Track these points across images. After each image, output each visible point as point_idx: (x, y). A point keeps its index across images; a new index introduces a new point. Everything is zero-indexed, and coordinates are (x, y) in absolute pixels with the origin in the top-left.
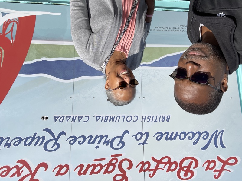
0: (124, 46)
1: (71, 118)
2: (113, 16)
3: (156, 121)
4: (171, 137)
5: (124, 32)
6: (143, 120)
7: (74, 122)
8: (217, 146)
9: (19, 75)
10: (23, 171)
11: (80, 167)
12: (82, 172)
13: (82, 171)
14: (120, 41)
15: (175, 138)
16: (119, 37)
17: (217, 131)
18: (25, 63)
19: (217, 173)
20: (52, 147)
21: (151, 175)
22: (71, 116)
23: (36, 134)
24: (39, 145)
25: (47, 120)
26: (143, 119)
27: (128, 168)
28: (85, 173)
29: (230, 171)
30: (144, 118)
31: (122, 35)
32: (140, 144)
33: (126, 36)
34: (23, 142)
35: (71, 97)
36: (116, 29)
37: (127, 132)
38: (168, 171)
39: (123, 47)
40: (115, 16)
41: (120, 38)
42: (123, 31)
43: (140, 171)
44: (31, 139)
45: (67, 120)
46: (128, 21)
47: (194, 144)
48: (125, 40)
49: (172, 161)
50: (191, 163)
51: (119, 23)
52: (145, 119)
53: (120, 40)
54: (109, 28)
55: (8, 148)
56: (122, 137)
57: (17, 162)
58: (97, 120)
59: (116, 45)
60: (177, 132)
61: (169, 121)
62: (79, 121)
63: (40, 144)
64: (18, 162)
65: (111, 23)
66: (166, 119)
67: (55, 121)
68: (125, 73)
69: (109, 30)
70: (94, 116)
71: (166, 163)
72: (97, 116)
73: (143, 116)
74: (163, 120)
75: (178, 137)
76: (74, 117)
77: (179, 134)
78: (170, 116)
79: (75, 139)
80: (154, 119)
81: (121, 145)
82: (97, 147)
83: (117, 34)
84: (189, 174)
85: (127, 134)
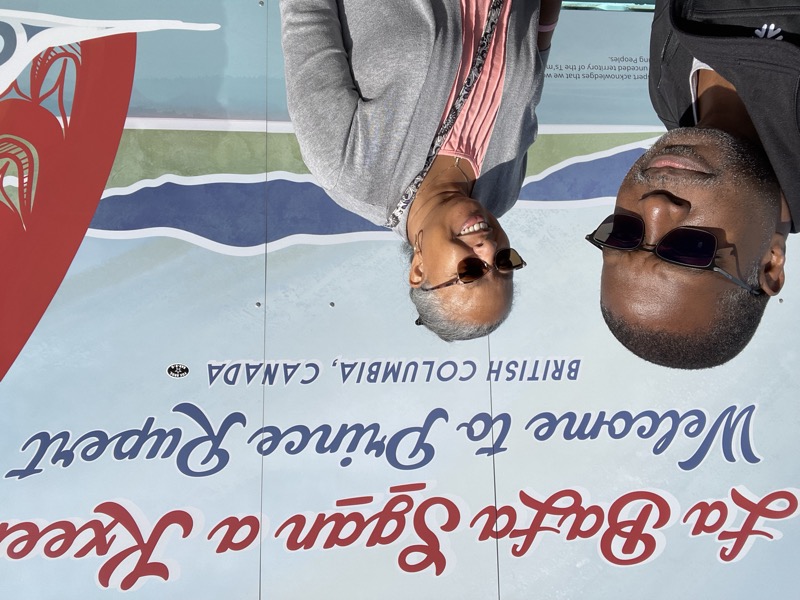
0: (469, 139)
1: (262, 370)
2: (433, 37)
3: (534, 378)
4: (582, 429)
5: (469, 90)
6: (493, 376)
7: (271, 382)
8: (730, 457)
9: (91, 233)
10: (114, 537)
11: (293, 525)
12: (300, 540)
13: (299, 535)
14: (454, 120)
15: (594, 434)
16: (453, 107)
17: (733, 409)
18: (107, 193)
19: (730, 544)
20: (204, 463)
21: (518, 549)
22: (261, 365)
23: (151, 421)
24: (163, 457)
25: (185, 377)
26: (493, 372)
27: (443, 528)
28: (309, 542)
29: (771, 537)
30: (495, 368)
31: (462, 99)
32: (481, 451)
33: (476, 104)
34: (111, 447)
35: (259, 304)
36: (444, 82)
37: (439, 413)
38: (571, 536)
39: (465, 142)
40: (440, 35)
41: (455, 111)
42: (465, 87)
43: (483, 537)
44: (137, 437)
45: (250, 378)
46: (480, 50)
47: (657, 451)
48: (472, 118)
49: (585, 505)
50: (647, 511)
51: (453, 58)
52: (498, 372)
53: (456, 117)
54: (419, 77)
55: (65, 465)
56: (424, 431)
57: (96, 510)
58: (345, 377)
59: (442, 135)
60: (602, 414)
61: (575, 378)
62: (287, 378)
63: (167, 454)
64: (99, 509)
65: (424, 63)
66: (566, 370)
67: (212, 379)
68: (476, 227)
69: (421, 86)
70: (334, 364)
71: (565, 512)
72: (342, 364)
73: (491, 364)
74: (557, 375)
75: (605, 428)
76: (269, 366)
77: (607, 418)
78: (578, 362)
79: (276, 435)
80: (528, 373)
81: (421, 454)
82: (346, 462)
83: (445, 97)
84: (640, 547)
85: (440, 421)
